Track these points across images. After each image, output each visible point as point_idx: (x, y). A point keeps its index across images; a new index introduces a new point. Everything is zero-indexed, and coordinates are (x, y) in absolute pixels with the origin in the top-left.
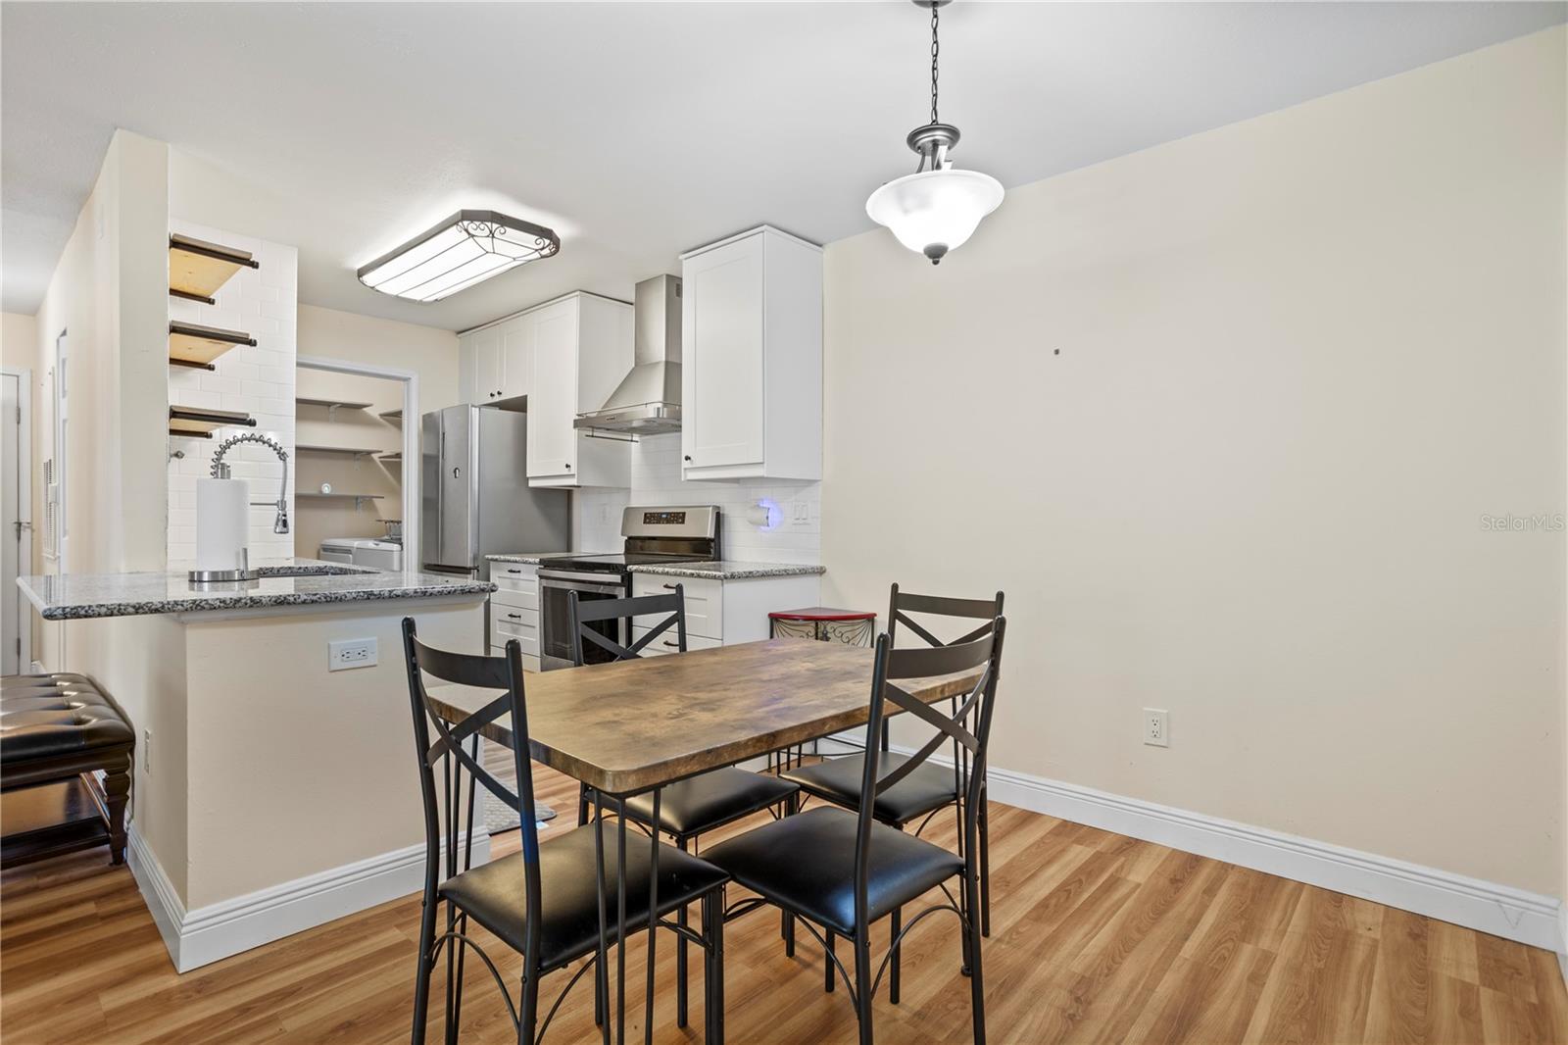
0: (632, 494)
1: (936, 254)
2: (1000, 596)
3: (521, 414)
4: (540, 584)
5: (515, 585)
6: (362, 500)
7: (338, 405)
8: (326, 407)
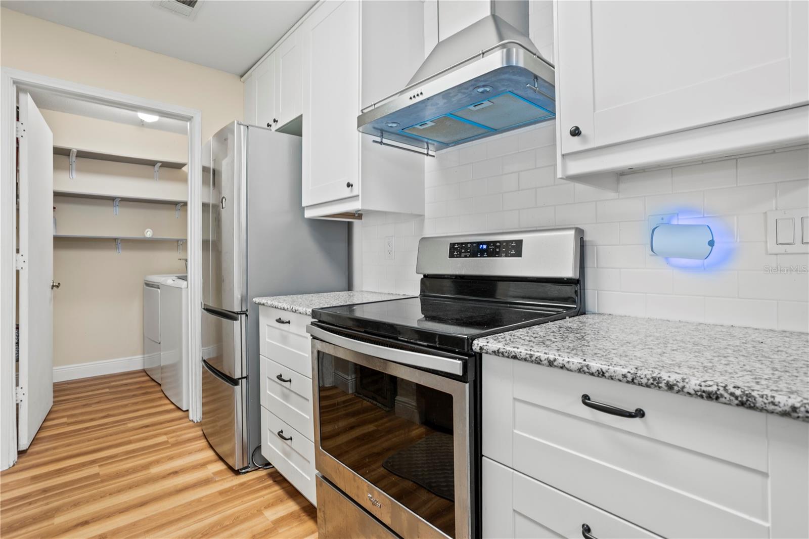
0: (426, 221)
3: (298, 137)
4: (313, 346)
5: (284, 339)
6: (181, 243)
7: (160, 164)
8: (152, 167)
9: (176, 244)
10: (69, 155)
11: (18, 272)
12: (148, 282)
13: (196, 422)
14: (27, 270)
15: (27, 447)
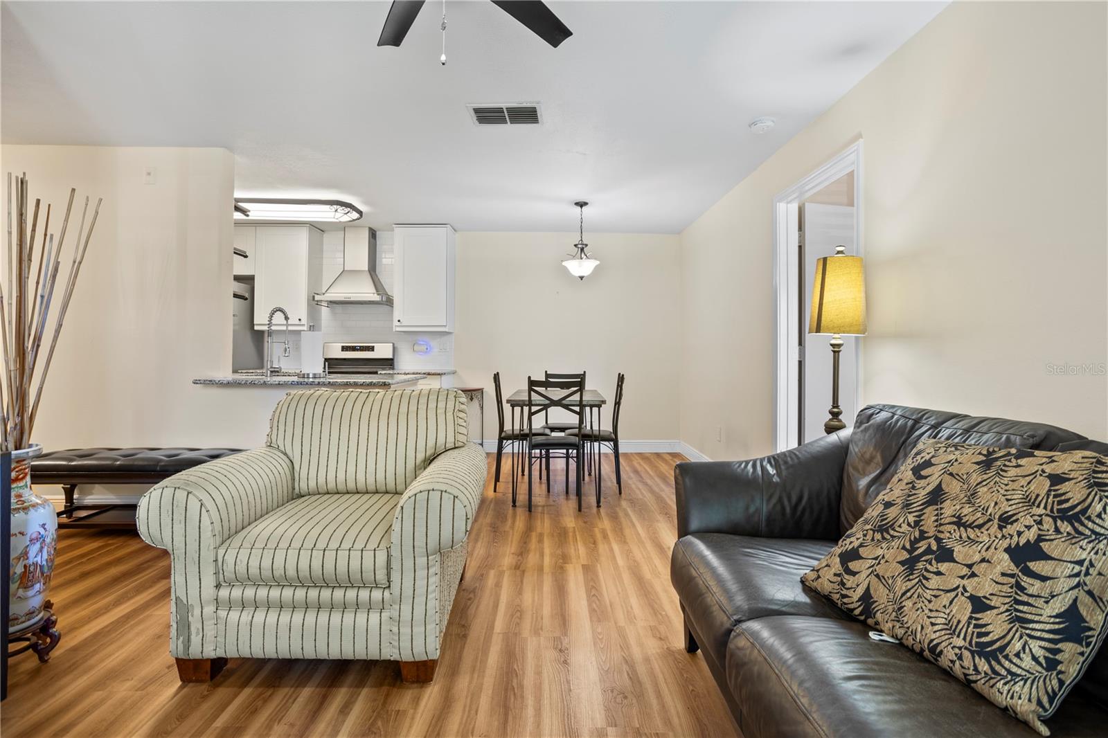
1: (582, 278)
2: (585, 372)
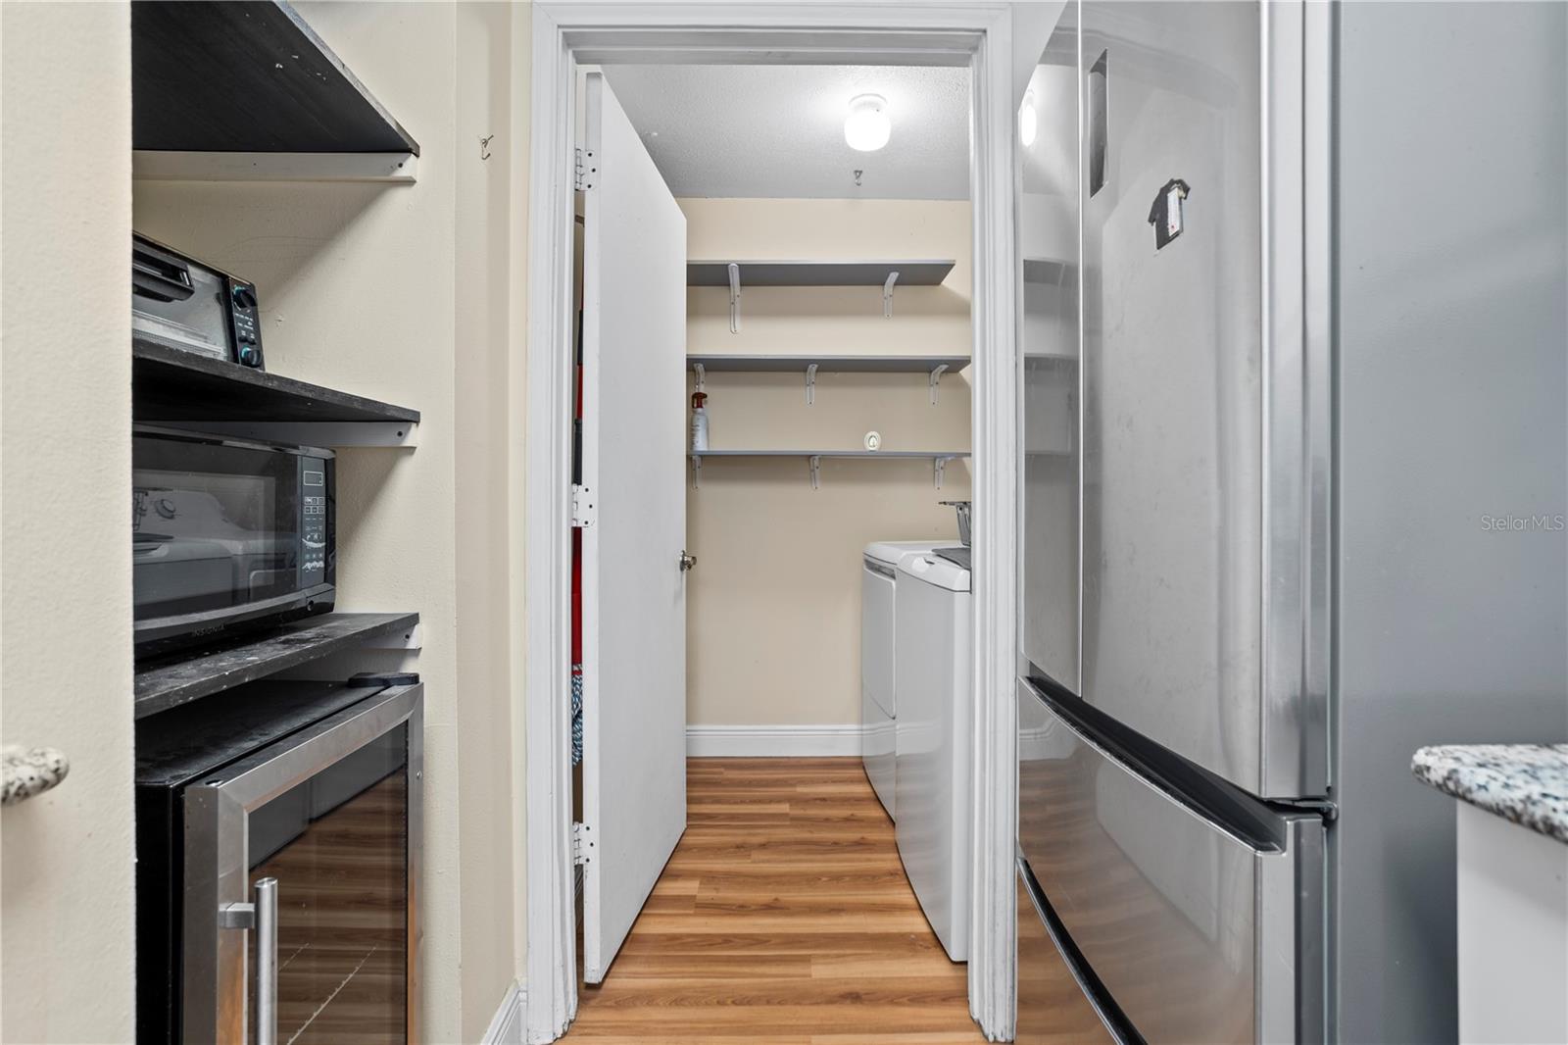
6: (942, 464)
7: (894, 276)
8: (880, 287)
9: (929, 466)
10: (729, 285)
11: (577, 534)
12: (870, 559)
13: (991, 1039)
14: (596, 524)
15: (601, 980)
